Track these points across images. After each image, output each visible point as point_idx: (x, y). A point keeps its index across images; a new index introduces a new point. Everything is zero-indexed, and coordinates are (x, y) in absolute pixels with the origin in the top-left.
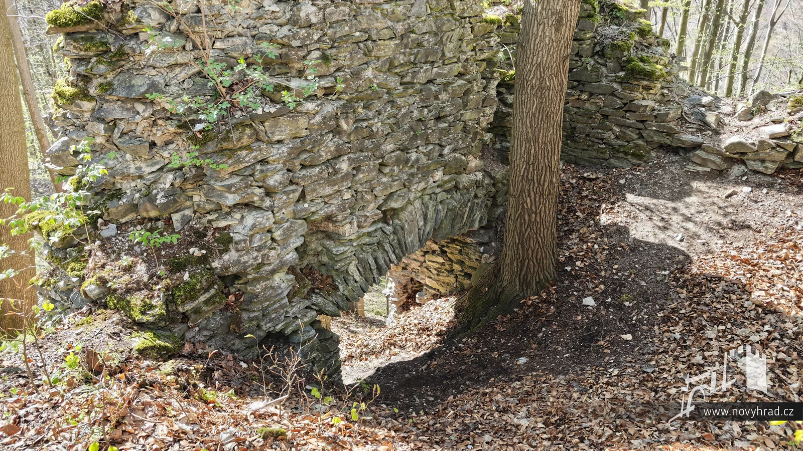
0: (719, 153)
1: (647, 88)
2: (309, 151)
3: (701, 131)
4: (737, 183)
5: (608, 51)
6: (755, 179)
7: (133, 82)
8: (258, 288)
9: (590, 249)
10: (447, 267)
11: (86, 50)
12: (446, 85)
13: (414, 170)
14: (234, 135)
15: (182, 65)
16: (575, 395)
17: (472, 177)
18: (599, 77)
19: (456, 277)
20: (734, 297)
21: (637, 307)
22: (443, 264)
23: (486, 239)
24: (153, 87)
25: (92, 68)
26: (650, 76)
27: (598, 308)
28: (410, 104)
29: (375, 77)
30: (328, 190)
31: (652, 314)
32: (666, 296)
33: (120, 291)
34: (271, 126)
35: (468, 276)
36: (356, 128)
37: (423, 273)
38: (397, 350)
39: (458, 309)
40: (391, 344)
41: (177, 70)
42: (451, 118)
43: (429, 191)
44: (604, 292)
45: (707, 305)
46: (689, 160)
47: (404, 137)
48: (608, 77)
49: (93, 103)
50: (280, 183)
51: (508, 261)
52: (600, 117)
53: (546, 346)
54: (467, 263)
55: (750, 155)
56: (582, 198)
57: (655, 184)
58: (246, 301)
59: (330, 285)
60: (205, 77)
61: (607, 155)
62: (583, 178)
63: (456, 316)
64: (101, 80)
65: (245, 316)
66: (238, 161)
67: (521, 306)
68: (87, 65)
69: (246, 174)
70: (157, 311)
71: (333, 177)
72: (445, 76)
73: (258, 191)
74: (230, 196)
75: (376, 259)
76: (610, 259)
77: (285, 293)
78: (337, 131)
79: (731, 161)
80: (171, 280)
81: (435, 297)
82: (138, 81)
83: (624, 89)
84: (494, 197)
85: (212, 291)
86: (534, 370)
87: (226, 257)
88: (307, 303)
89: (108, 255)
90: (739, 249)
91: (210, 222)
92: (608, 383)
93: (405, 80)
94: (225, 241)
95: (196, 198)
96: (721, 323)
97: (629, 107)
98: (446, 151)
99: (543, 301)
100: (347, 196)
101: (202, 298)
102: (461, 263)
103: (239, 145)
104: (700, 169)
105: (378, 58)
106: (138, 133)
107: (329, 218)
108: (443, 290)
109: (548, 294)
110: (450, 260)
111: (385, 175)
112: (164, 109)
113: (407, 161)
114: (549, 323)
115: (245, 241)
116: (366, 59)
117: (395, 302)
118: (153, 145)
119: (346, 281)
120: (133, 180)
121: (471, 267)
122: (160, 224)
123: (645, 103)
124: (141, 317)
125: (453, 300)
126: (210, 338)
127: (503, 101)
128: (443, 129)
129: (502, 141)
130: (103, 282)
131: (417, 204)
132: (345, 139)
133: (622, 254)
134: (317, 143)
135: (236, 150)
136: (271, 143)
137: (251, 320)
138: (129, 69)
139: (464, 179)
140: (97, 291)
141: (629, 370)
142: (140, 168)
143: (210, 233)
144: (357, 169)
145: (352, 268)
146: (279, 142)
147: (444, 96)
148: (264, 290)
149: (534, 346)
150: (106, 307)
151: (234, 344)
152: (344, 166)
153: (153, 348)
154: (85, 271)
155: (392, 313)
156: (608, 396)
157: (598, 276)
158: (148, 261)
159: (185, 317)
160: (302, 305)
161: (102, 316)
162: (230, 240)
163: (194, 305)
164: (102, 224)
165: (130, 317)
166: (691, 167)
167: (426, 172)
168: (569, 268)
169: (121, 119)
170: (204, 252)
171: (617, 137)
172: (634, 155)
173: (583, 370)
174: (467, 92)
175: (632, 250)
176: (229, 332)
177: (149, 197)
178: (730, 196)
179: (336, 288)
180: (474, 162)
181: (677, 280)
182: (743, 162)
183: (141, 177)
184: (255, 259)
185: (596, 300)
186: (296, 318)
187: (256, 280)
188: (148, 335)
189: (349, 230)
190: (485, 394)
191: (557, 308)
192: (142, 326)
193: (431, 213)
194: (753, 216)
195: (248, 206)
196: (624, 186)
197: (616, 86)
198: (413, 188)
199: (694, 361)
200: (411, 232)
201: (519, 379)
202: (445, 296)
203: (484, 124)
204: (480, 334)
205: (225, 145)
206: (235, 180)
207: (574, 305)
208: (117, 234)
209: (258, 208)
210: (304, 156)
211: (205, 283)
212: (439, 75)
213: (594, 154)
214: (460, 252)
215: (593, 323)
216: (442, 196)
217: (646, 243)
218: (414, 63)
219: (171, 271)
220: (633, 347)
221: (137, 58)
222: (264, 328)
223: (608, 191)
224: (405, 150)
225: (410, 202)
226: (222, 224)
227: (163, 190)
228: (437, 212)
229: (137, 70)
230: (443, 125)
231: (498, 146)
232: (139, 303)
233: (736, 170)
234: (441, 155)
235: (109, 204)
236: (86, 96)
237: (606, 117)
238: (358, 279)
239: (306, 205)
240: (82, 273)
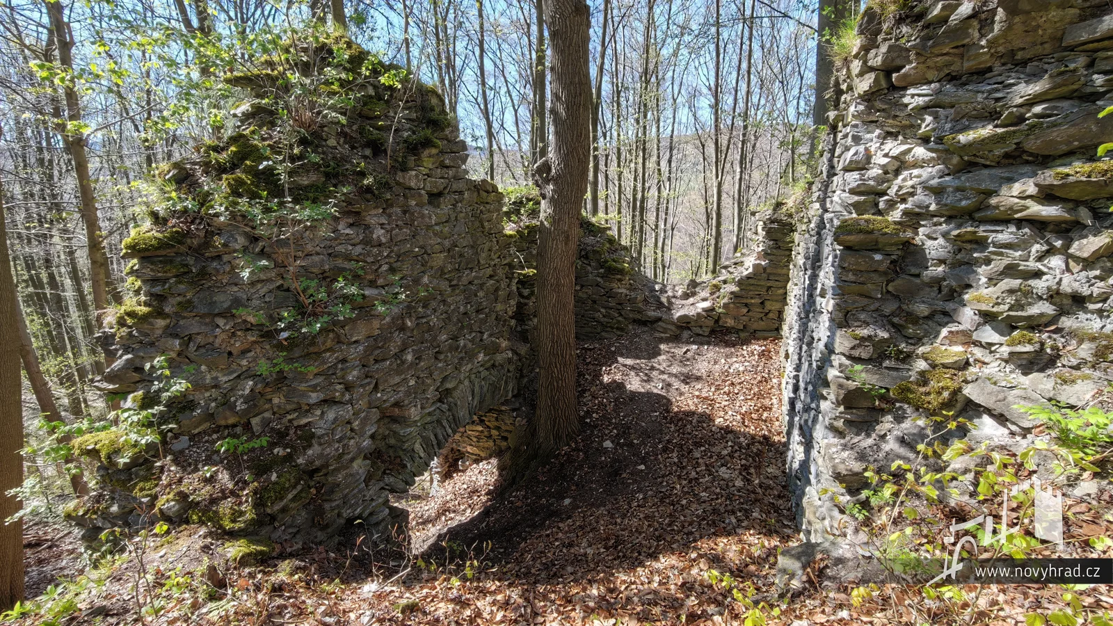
0: (673, 323)
1: (620, 280)
2: (380, 348)
3: (659, 308)
4: (688, 343)
5: (591, 255)
6: (698, 339)
7: (215, 299)
8: (340, 477)
9: (601, 403)
10: (486, 433)
11: (165, 272)
12: (482, 285)
13: (463, 355)
14: (320, 340)
15: (263, 281)
16: (619, 521)
17: (504, 355)
18: (587, 273)
19: (494, 441)
20: (705, 425)
21: (643, 443)
22: (482, 432)
23: (517, 405)
24: (237, 302)
25: (170, 288)
26: (622, 271)
27: (615, 448)
28: (456, 302)
29: (430, 283)
30: (397, 379)
31: (654, 446)
32: (661, 432)
33: (204, 503)
34: (350, 329)
35: (505, 439)
36: (417, 324)
37: (464, 442)
38: (452, 515)
39: (501, 468)
40: (446, 511)
41: (259, 286)
42: (487, 310)
43: (474, 371)
44: (617, 435)
45: (689, 434)
46: (655, 330)
47: (454, 328)
48: (593, 274)
49: (168, 321)
50: (358, 378)
51: (542, 421)
52: (590, 302)
53: (583, 486)
54: (503, 428)
55: (693, 324)
56: (588, 364)
57: (636, 349)
58: (327, 492)
59: (399, 464)
60: (285, 291)
61: (599, 330)
62: (586, 349)
63: (500, 475)
64: (179, 299)
65: (327, 506)
66: (324, 363)
67: (556, 457)
68: (163, 286)
69: (327, 374)
70: (248, 516)
71: (401, 367)
72: (480, 278)
73: (339, 387)
74: (314, 395)
75: (436, 436)
76: (617, 410)
77: (363, 478)
78: (402, 328)
79: (681, 328)
80: (259, 483)
81: (477, 461)
82: (220, 298)
83: (605, 281)
84: (521, 370)
85: (299, 488)
86: (578, 508)
87: (310, 452)
88: (381, 484)
89: (184, 469)
90: (700, 390)
91: (290, 421)
92: (639, 506)
93: (453, 283)
94: (307, 437)
95: (276, 401)
96: (702, 446)
97: (610, 294)
98: (485, 336)
99: (573, 450)
100: (412, 383)
101: (290, 496)
102: (498, 428)
103: (323, 348)
104: (663, 335)
105: (432, 268)
106: (217, 345)
107: (397, 404)
108: (483, 455)
109: (576, 443)
110: (488, 427)
111: (440, 361)
112: (245, 321)
113: (458, 347)
114: (581, 467)
115: (327, 434)
116: (423, 269)
117: (438, 473)
118: (230, 354)
119: (412, 459)
120: (207, 390)
121: (507, 431)
122: (239, 430)
123: (620, 291)
124: (232, 525)
125: (494, 461)
126: (295, 535)
127: (521, 295)
128: (482, 319)
129: (521, 325)
130: (183, 496)
131: (466, 383)
132: (409, 334)
133: (624, 403)
134: (387, 340)
135: (321, 353)
136: (350, 344)
137: (332, 509)
138: (209, 288)
139: (499, 358)
140: (177, 507)
141: (650, 493)
142: (216, 378)
143: (292, 432)
144: (419, 358)
145: (417, 446)
146: (356, 342)
147: (481, 294)
148: (345, 479)
149: (573, 488)
150: (187, 522)
151: (316, 537)
152: (409, 357)
153: (249, 555)
154: (158, 489)
155: (435, 483)
156: (642, 516)
157: (611, 423)
158: (228, 468)
159: (273, 518)
160: (377, 487)
161: (185, 533)
162: (313, 435)
163: (282, 504)
164: (172, 438)
165: (221, 527)
166: (657, 335)
167: (471, 356)
168: (588, 420)
169: (198, 334)
170: (289, 450)
171: (604, 316)
172: (617, 328)
173: (616, 499)
174: (497, 290)
175: (631, 400)
176: (313, 525)
177: (226, 404)
178: (685, 353)
179: (405, 466)
180: (504, 344)
181: (665, 418)
182: (689, 329)
183: (216, 386)
184: (337, 450)
185: (612, 442)
186: (372, 500)
187: (337, 470)
188: (242, 542)
189: (414, 413)
190: (548, 536)
191: (585, 453)
192: (232, 535)
193: (477, 389)
194: (702, 367)
195: (329, 402)
196: (615, 352)
197: (599, 279)
198: (462, 370)
199: (691, 477)
200: (462, 407)
201: (569, 517)
202: (486, 459)
203: (510, 313)
204: (526, 486)
205: (312, 349)
206: (320, 380)
207: (597, 449)
208: (190, 446)
209: (340, 402)
210: (377, 352)
211: (293, 481)
212: (476, 278)
213: (589, 329)
214: (497, 419)
215: (614, 461)
216: (485, 373)
217: (640, 393)
218: (458, 270)
219: (256, 475)
220: (647, 474)
221: (219, 278)
222: (345, 515)
223: (604, 357)
224: (455, 338)
225: (461, 382)
226: (304, 421)
227: (242, 396)
228: (481, 387)
229: (218, 287)
230: (482, 316)
231: (519, 329)
232: (227, 511)
233: (686, 334)
234: (481, 340)
235: (180, 416)
236: (159, 313)
237: (594, 302)
238: (422, 455)
239: (379, 395)
240: (154, 491)
